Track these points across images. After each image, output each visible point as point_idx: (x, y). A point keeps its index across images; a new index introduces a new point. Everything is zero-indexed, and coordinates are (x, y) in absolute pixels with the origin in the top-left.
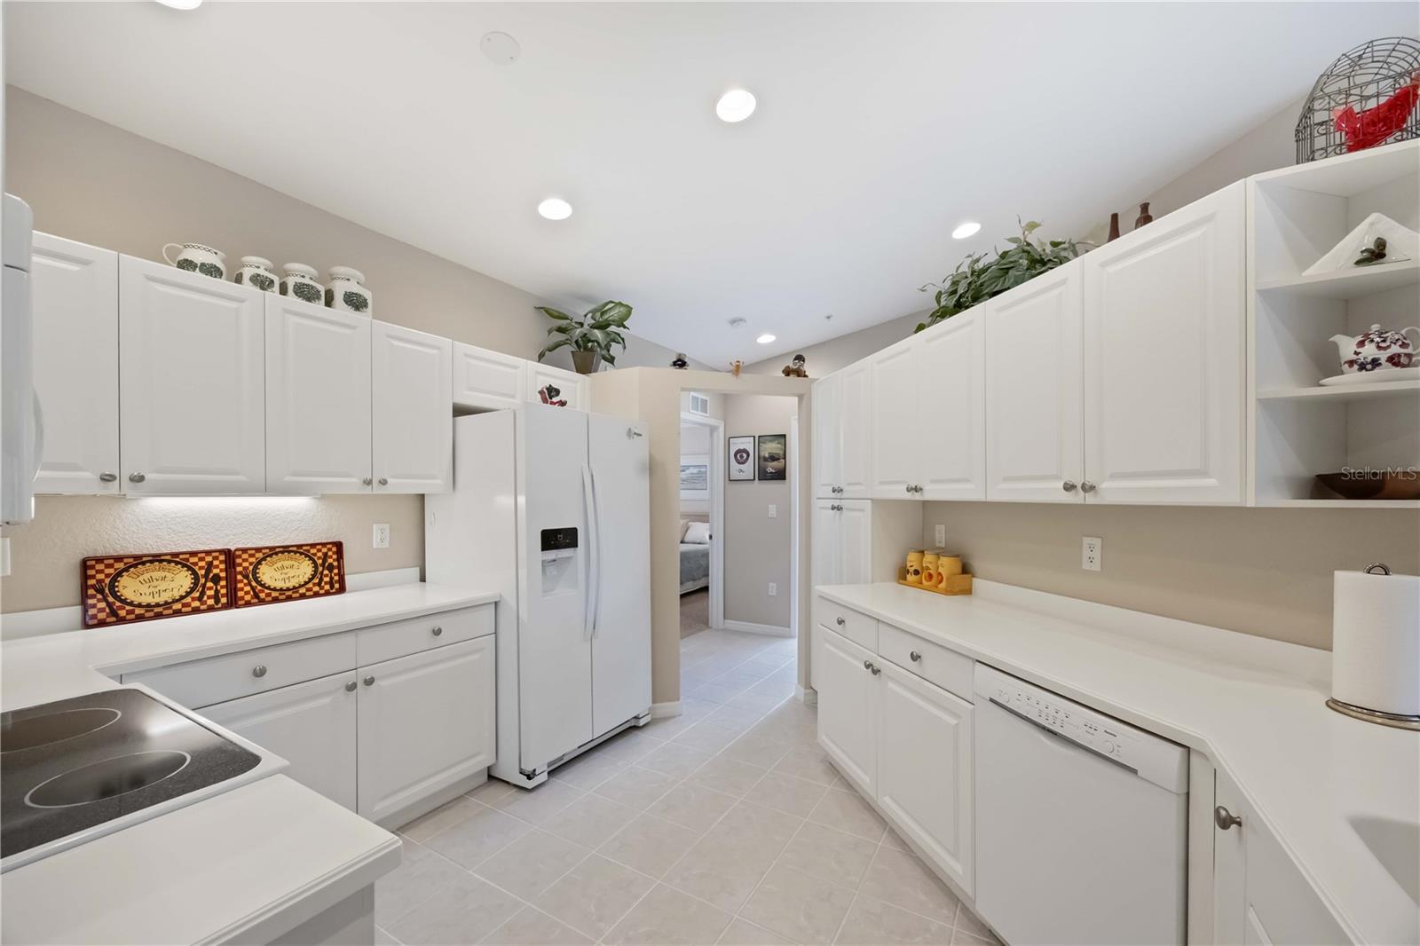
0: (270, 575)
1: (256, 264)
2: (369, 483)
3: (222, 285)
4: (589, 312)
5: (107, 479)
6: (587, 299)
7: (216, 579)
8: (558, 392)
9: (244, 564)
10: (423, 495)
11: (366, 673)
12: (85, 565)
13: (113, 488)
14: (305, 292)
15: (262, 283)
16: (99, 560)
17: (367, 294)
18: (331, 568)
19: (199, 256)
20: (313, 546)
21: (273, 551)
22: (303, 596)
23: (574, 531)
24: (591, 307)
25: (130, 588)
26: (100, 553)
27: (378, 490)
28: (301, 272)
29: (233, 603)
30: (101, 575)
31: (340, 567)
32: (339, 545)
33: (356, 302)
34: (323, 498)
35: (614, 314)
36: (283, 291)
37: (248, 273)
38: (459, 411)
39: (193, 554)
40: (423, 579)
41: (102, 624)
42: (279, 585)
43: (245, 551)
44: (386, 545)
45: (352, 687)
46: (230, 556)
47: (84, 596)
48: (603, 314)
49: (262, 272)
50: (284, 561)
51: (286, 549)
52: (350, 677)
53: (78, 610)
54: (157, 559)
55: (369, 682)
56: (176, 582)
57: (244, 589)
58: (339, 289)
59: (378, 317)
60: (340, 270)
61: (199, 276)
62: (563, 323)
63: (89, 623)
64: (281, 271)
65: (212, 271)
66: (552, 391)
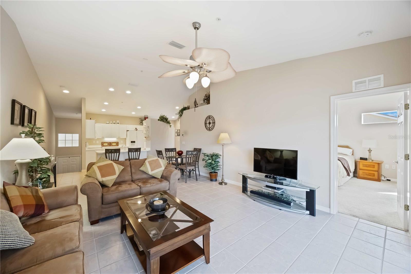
0: (113, 144)
2: (119, 137)
5: (102, 137)
9: (111, 143)
10: (126, 138)
14: (114, 123)
15: (111, 123)
17: (119, 122)
19: (107, 123)
20: (116, 142)
21: (113, 142)
22: (115, 146)
24: (144, 116)
25: (104, 144)
27: (121, 138)
28: (114, 122)
29: (110, 146)
30: (103, 143)
31: (118, 144)
32: (118, 142)
33: (118, 123)
34: (117, 138)
38: (127, 131)
46: (110, 143)
51: (114, 142)
54: (106, 142)
56: (107, 144)
57: (111, 145)
58: (117, 122)
59: (120, 124)
60: (117, 121)
61: (107, 124)
62: (141, 120)
63: (102, 146)
64: (113, 122)
65: (108, 123)
66: (136, 128)
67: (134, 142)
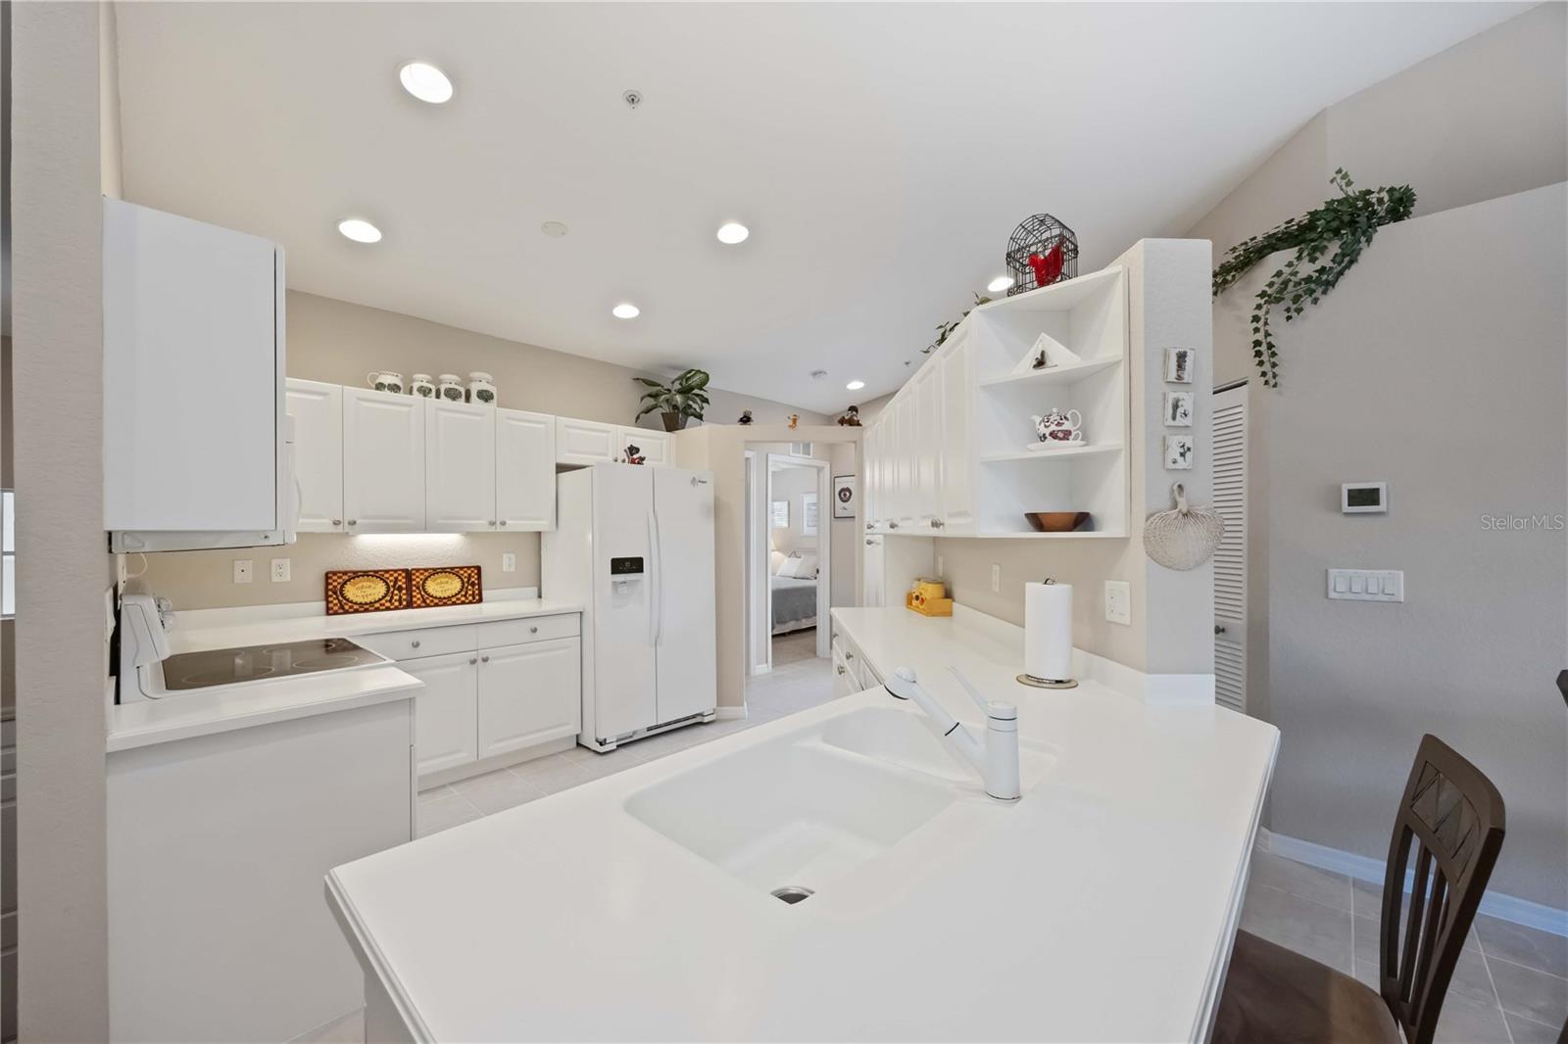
0: (434, 587)
1: (421, 379)
2: (493, 524)
3: (400, 397)
4: (677, 379)
5: (336, 523)
6: (675, 368)
7: (400, 589)
8: (637, 450)
9: (417, 579)
10: (540, 533)
11: (484, 653)
12: (327, 576)
13: (339, 530)
14: (452, 394)
15: (425, 392)
16: (335, 573)
17: (493, 390)
18: (473, 584)
19: (387, 379)
20: (461, 568)
21: (436, 572)
22: (454, 604)
23: (640, 560)
24: (680, 373)
26: (335, 569)
27: (499, 529)
28: (450, 380)
29: (410, 605)
30: (336, 583)
31: (480, 584)
32: (479, 568)
33: (486, 396)
34: (468, 534)
35: (696, 379)
36: (438, 396)
37: (416, 385)
38: (561, 468)
39: (387, 571)
40: (540, 596)
41: (336, 613)
42: (439, 595)
43: (418, 570)
44: (513, 569)
45: (473, 662)
46: (408, 574)
47: (327, 596)
48: (688, 379)
49: (425, 384)
50: (442, 578)
51: (443, 570)
52: (473, 655)
53: (324, 603)
54: (366, 574)
55: (485, 660)
56: (377, 590)
57: (417, 597)
58: (475, 388)
59: (500, 405)
60: (475, 375)
61: (386, 394)
62: (654, 389)
63: (329, 612)
64: (437, 381)
65: (395, 388)
66: (633, 450)
67: (634, 565)
